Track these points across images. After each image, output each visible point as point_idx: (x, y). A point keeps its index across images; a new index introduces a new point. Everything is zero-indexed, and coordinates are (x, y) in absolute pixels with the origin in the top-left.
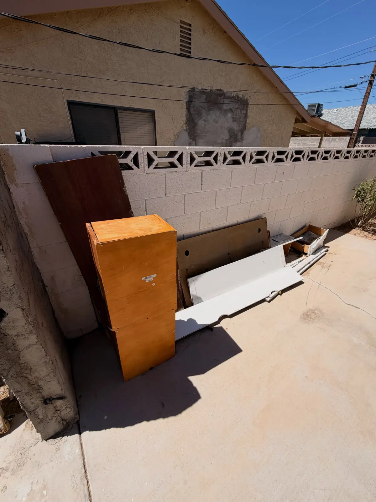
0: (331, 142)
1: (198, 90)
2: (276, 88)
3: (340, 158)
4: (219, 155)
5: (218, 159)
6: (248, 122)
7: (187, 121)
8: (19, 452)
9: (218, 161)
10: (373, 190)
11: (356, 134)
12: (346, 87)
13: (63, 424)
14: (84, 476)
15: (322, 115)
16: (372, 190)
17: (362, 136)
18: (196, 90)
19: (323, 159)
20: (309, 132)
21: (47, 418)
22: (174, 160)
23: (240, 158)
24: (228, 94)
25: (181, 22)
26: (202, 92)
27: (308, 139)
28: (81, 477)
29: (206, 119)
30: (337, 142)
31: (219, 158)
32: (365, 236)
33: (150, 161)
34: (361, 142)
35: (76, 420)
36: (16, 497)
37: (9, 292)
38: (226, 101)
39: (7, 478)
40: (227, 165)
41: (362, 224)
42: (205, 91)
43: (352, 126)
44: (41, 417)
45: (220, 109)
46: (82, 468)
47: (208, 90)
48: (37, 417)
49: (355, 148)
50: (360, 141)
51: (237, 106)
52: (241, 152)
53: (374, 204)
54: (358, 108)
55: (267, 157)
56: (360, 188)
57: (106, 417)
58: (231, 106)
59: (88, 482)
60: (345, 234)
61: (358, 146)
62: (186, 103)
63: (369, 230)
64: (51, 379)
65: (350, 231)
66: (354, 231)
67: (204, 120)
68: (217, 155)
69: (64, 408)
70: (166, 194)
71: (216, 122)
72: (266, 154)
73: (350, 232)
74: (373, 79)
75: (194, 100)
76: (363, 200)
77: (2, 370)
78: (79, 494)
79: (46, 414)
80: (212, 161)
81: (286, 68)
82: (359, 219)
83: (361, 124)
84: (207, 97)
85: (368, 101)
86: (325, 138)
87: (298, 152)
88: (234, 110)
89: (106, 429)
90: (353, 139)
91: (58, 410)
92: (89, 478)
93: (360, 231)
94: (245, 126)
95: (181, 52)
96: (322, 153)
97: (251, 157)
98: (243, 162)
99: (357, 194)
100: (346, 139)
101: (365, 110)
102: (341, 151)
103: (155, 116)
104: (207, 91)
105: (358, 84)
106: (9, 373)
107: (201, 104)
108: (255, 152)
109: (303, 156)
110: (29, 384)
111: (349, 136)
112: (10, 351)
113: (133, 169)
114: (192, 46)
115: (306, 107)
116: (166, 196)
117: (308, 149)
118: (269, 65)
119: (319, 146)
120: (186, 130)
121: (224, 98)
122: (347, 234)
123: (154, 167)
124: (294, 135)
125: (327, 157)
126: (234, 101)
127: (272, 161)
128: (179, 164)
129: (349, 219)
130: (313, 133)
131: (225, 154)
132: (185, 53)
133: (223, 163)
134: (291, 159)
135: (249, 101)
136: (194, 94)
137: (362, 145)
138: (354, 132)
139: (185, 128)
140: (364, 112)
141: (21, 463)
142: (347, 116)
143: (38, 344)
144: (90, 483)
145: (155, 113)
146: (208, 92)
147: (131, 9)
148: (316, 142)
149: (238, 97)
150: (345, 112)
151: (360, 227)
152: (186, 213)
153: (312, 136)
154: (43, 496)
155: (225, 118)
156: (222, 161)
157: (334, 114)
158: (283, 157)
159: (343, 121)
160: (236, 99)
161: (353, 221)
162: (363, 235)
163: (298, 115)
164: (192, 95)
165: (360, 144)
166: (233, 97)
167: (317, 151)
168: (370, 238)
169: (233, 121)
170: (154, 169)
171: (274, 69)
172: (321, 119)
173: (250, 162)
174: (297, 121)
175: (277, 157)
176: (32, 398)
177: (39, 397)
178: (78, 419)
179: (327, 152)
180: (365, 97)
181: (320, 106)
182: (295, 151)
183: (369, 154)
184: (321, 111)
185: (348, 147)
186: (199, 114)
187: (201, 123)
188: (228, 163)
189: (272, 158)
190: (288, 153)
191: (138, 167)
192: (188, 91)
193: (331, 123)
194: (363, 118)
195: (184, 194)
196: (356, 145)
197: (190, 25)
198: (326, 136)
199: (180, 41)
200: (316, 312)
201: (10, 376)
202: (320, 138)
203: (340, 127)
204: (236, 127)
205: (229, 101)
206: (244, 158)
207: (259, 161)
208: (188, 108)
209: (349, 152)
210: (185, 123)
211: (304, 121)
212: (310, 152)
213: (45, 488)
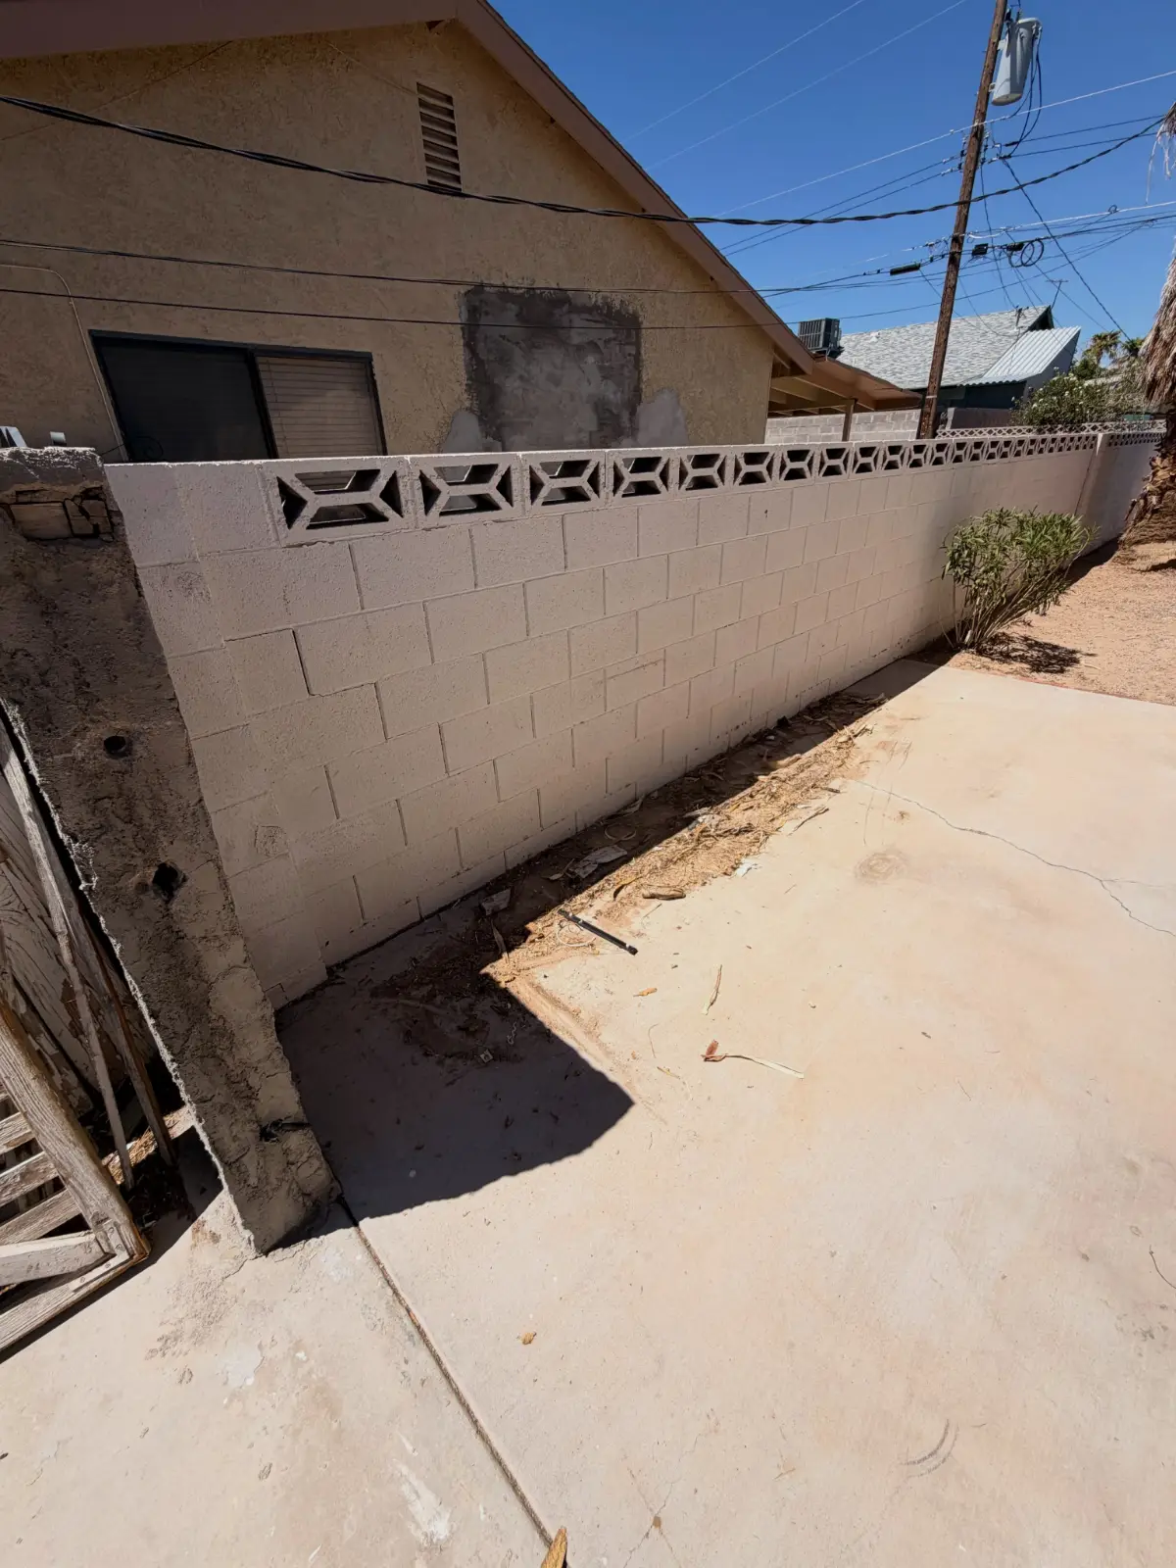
0: (872, 428)
1: (492, 290)
2: (712, 279)
3: (900, 465)
4: (602, 471)
5: (601, 482)
6: (645, 379)
7: (470, 382)
8: (198, 1295)
9: (601, 487)
10: (990, 547)
11: (934, 401)
12: (894, 272)
13: (304, 1204)
14: (394, 1301)
15: (838, 351)
16: (986, 547)
17: (951, 406)
18: (487, 289)
19: (859, 471)
20: (811, 402)
21: (267, 1184)
22: (490, 488)
23: (652, 476)
24: (580, 300)
25: (421, 88)
26: (505, 294)
27: (811, 421)
28: (388, 1303)
29: (526, 375)
30: (889, 428)
31: (602, 479)
32: (984, 667)
33: (430, 494)
34: (949, 423)
35: (334, 1196)
36: (225, 1383)
37: (190, 820)
38: (578, 320)
39: (186, 1354)
40: (624, 496)
41: (973, 636)
42: (514, 291)
43: (921, 380)
44: (253, 1181)
45: (563, 343)
46: (383, 1287)
47: (522, 288)
48: (245, 1181)
49: (936, 439)
50: (947, 420)
51: (611, 334)
52: (657, 460)
53: (995, 583)
54: (931, 329)
55: (721, 471)
56: (957, 541)
57: (412, 1174)
58: (593, 335)
59: (408, 1311)
60: (934, 669)
61: (944, 434)
62: (462, 329)
63: (992, 654)
64: (276, 1068)
65: (949, 659)
66: (958, 658)
67: (521, 378)
68: (596, 469)
69: (304, 1158)
70: (476, 585)
71: (557, 383)
72: (718, 464)
73: (948, 663)
74: (957, 250)
75: (484, 320)
76: (967, 575)
77: (172, 1035)
78: (393, 1337)
79: (265, 1172)
80: (587, 488)
81: (734, 225)
82: (965, 626)
83: (944, 373)
84: (521, 309)
85: (954, 308)
86: (856, 416)
87: (797, 455)
88: (602, 347)
89: (411, 1207)
90: (929, 414)
91: (293, 1164)
92: (409, 1302)
93: (971, 656)
94: (638, 391)
95: (431, 178)
96: (855, 454)
97: (683, 474)
98: (664, 487)
99: (952, 557)
100: (910, 417)
101: (950, 335)
102: (899, 447)
103: (375, 371)
104: (521, 291)
105: (923, 262)
106: (186, 1045)
107: (506, 331)
108: (689, 457)
109: (810, 465)
110: (230, 1082)
111: (918, 408)
112: (191, 982)
113: (385, 519)
114: (462, 161)
115: (796, 330)
116: (479, 589)
117: (820, 445)
118: (686, 216)
119: (845, 437)
120: (470, 410)
121: (570, 312)
122: (942, 667)
123: (440, 510)
124: (775, 410)
125: (869, 464)
126: (600, 319)
127: (734, 481)
128: (504, 499)
129: (941, 630)
130: (823, 404)
131: (615, 467)
132: (445, 184)
133: (615, 491)
134: (781, 474)
135: (640, 319)
136: (481, 301)
137: (952, 431)
138: (928, 397)
139: (467, 404)
140: (946, 340)
141: (213, 1315)
142: (907, 352)
143: (248, 965)
144: (414, 1311)
145: (372, 360)
146: (523, 294)
147: (266, 51)
148: (833, 428)
149: (610, 307)
150: (899, 339)
151: (971, 647)
152: (532, 635)
153: (821, 412)
154: (298, 1363)
155: (580, 368)
156: (612, 488)
157: (872, 347)
158: (761, 468)
159: (898, 366)
160: (605, 312)
161: (952, 633)
162: (979, 666)
163: (779, 355)
164: (477, 304)
165: (948, 428)
166: (596, 307)
167: (842, 450)
168: (996, 672)
169: (604, 378)
170: (442, 517)
171: (699, 226)
172: (838, 362)
173: (680, 487)
174: (777, 372)
175: (746, 469)
176: (233, 1121)
177: (251, 1121)
178: (340, 1192)
179: (866, 451)
180: (943, 301)
181: (831, 325)
182: (789, 452)
183: (968, 452)
184: (837, 339)
185: (919, 436)
186: (504, 360)
187: (511, 385)
188: (625, 491)
189: (733, 473)
190: (772, 459)
191: (398, 510)
192: (463, 292)
193: (866, 374)
194: (947, 355)
195: (523, 581)
196: (938, 431)
197: (449, 100)
198: (859, 409)
199: (425, 146)
200: (890, 857)
201: (188, 1054)
202: (844, 415)
203: (893, 382)
204: (612, 394)
205: (588, 320)
206: (664, 476)
207: (702, 483)
208: (470, 345)
209: (919, 449)
210: (464, 387)
211: (796, 370)
212: (825, 453)
213: (298, 1345)
